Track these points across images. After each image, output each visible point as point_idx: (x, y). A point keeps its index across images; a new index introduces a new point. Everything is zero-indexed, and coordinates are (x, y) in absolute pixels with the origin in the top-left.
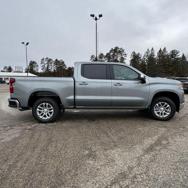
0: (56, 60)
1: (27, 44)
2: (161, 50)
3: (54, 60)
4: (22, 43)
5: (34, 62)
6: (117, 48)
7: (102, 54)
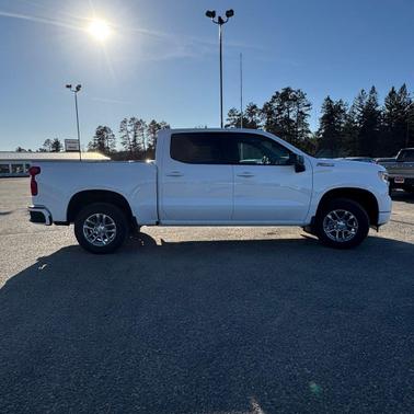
0: (153, 122)
1: (78, 88)
2: (393, 92)
3: (148, 123)
4: (68, 86)
5: (105, 129)
6: (288, 90)
7: (255, 107)
